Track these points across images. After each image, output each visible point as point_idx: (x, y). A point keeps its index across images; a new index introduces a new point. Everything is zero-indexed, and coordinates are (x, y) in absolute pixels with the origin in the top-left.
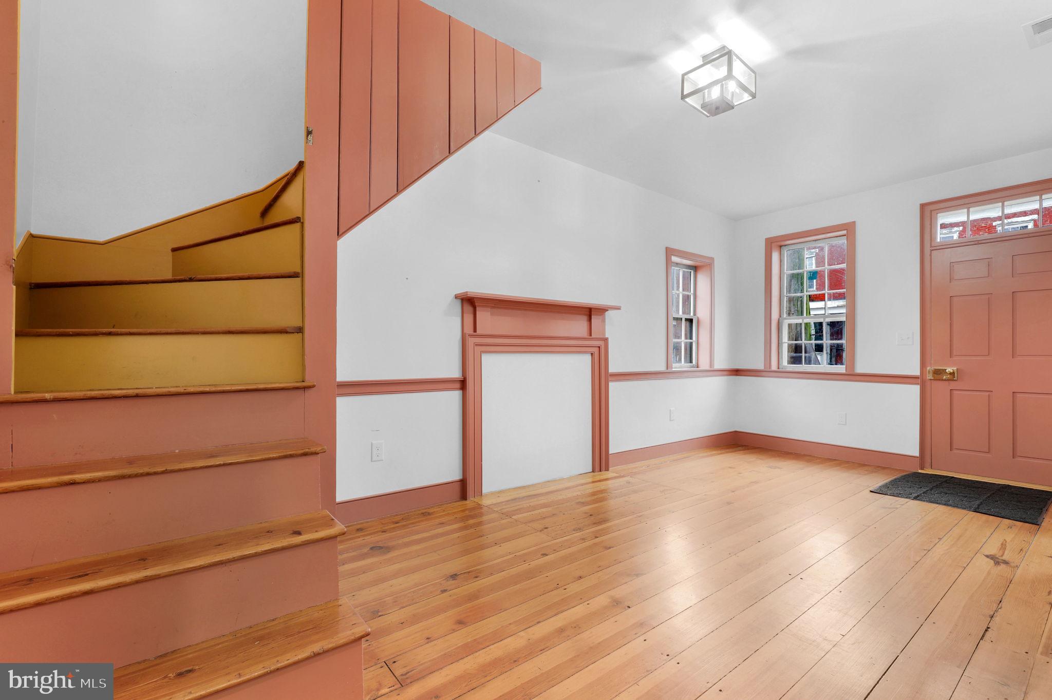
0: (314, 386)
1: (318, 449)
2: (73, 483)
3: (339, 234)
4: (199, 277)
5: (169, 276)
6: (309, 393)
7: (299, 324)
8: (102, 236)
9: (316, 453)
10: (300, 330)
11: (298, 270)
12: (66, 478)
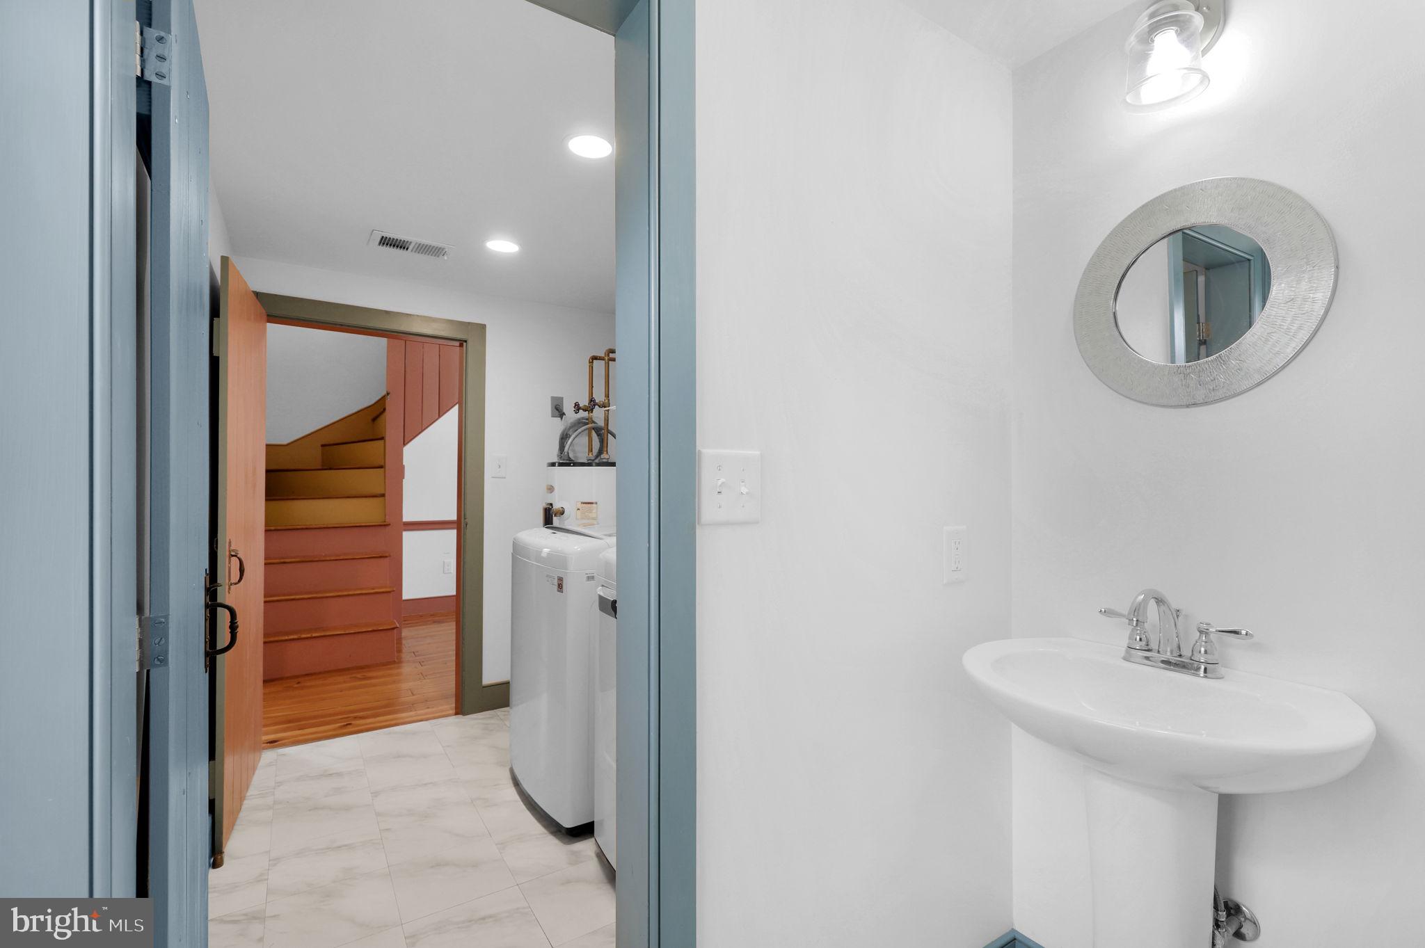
0: (390, 525)
1: (387, 555)
2: (284, 563)
3: (405, 444)
4: (335, 468)
5: (320, 467)
6: (387, 528)
7: (383, 492)
8: (285, 442)
9: (386, 557)
10: (383, 495)
11: (382, 464)
12: (282, 560)
